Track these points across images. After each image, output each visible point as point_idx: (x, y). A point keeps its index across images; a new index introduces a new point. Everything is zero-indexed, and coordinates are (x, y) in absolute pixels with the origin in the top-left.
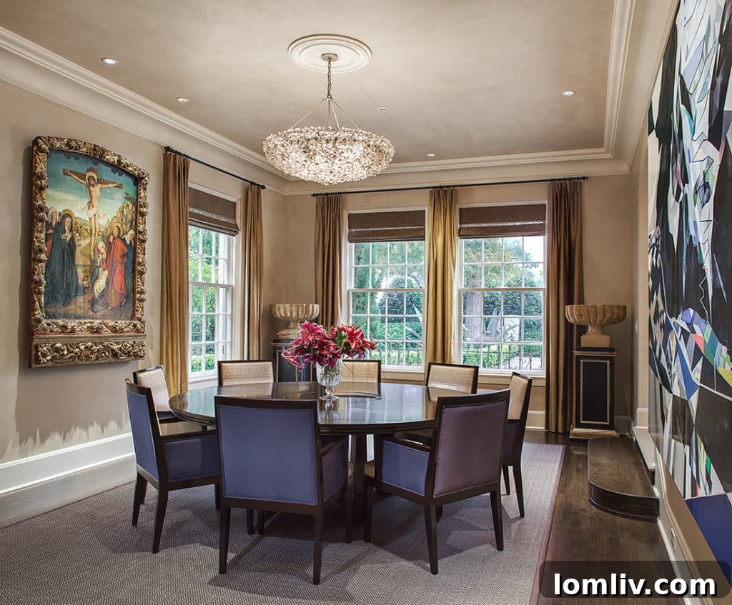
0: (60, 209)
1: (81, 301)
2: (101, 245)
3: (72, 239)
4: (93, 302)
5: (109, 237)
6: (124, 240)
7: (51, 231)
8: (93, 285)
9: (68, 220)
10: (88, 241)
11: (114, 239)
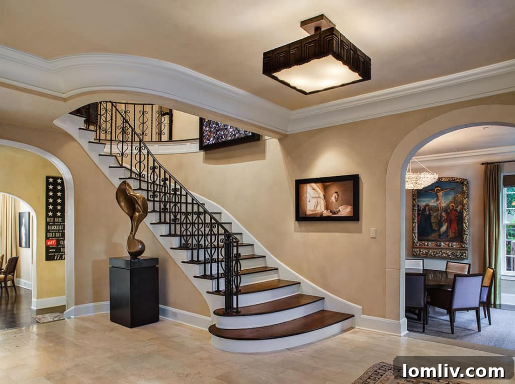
0: (424, 204)
1: (434, 235)
2: (443, 214)
3: (430, 213)
4: (440, 235)
5: (447, 210)
6: (456, 211)
7: (420, 212)
8: (440, 229)
9: (427, 207)
10: (437, 213)
11: (450, 210)
